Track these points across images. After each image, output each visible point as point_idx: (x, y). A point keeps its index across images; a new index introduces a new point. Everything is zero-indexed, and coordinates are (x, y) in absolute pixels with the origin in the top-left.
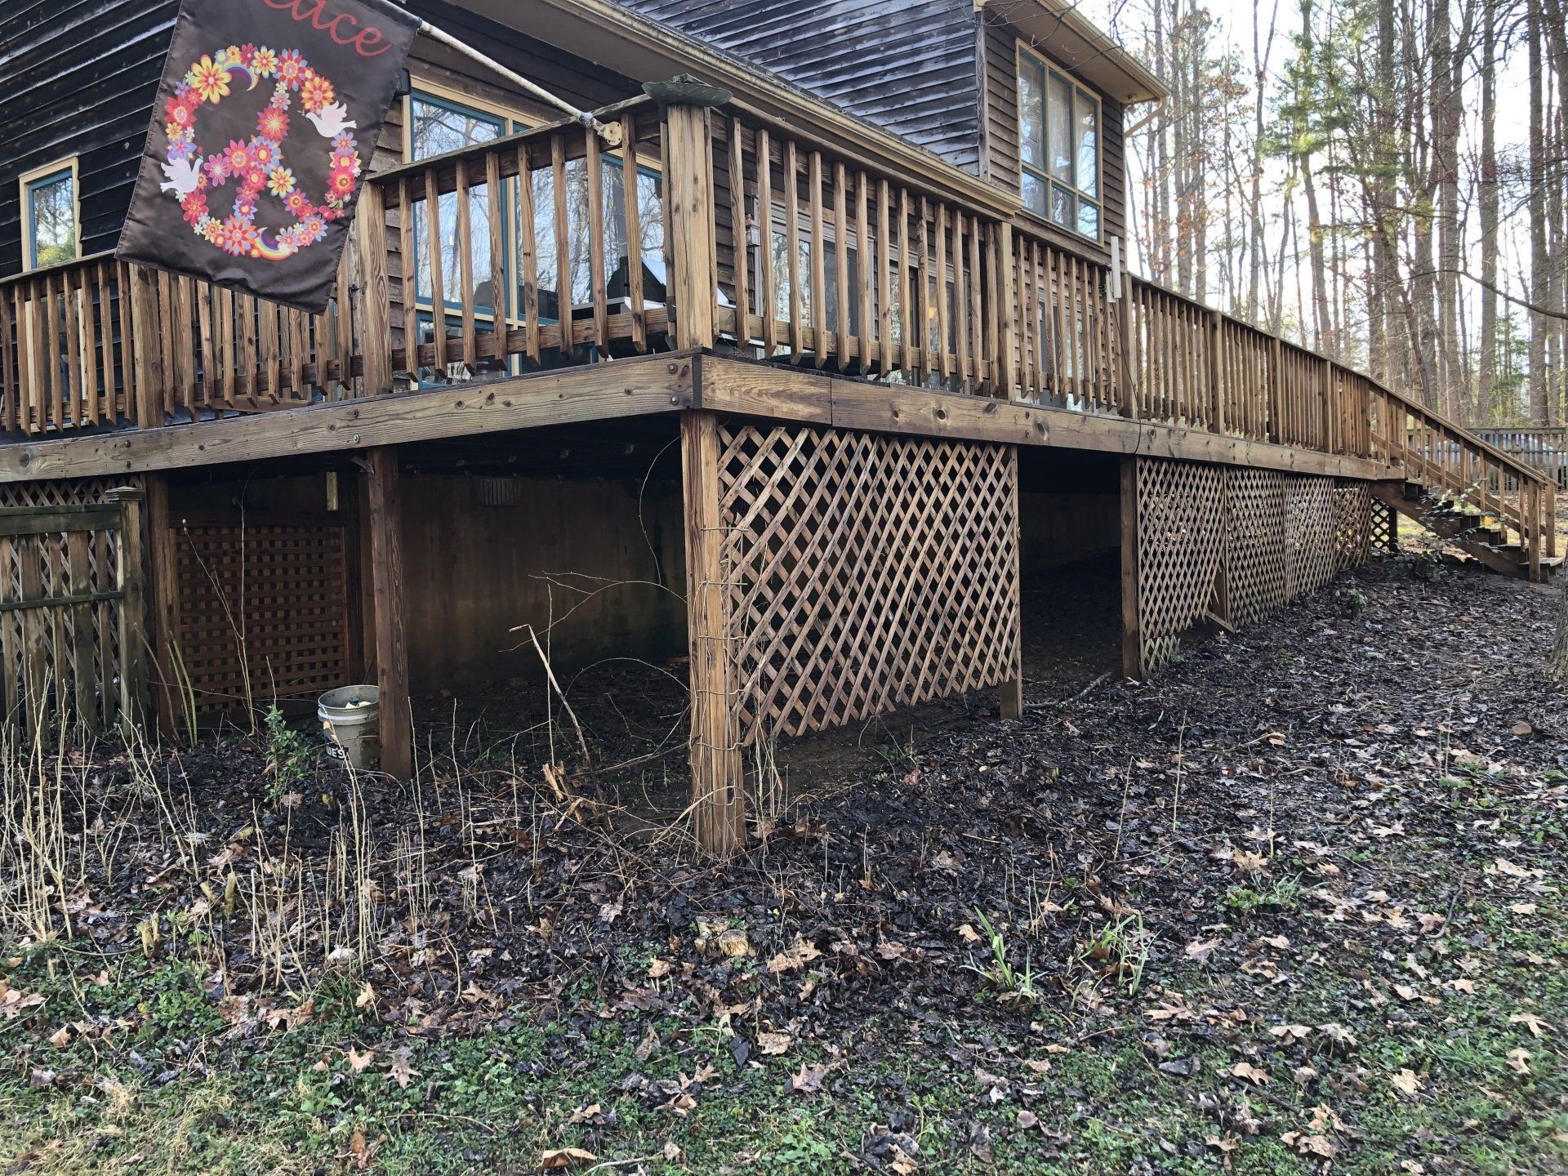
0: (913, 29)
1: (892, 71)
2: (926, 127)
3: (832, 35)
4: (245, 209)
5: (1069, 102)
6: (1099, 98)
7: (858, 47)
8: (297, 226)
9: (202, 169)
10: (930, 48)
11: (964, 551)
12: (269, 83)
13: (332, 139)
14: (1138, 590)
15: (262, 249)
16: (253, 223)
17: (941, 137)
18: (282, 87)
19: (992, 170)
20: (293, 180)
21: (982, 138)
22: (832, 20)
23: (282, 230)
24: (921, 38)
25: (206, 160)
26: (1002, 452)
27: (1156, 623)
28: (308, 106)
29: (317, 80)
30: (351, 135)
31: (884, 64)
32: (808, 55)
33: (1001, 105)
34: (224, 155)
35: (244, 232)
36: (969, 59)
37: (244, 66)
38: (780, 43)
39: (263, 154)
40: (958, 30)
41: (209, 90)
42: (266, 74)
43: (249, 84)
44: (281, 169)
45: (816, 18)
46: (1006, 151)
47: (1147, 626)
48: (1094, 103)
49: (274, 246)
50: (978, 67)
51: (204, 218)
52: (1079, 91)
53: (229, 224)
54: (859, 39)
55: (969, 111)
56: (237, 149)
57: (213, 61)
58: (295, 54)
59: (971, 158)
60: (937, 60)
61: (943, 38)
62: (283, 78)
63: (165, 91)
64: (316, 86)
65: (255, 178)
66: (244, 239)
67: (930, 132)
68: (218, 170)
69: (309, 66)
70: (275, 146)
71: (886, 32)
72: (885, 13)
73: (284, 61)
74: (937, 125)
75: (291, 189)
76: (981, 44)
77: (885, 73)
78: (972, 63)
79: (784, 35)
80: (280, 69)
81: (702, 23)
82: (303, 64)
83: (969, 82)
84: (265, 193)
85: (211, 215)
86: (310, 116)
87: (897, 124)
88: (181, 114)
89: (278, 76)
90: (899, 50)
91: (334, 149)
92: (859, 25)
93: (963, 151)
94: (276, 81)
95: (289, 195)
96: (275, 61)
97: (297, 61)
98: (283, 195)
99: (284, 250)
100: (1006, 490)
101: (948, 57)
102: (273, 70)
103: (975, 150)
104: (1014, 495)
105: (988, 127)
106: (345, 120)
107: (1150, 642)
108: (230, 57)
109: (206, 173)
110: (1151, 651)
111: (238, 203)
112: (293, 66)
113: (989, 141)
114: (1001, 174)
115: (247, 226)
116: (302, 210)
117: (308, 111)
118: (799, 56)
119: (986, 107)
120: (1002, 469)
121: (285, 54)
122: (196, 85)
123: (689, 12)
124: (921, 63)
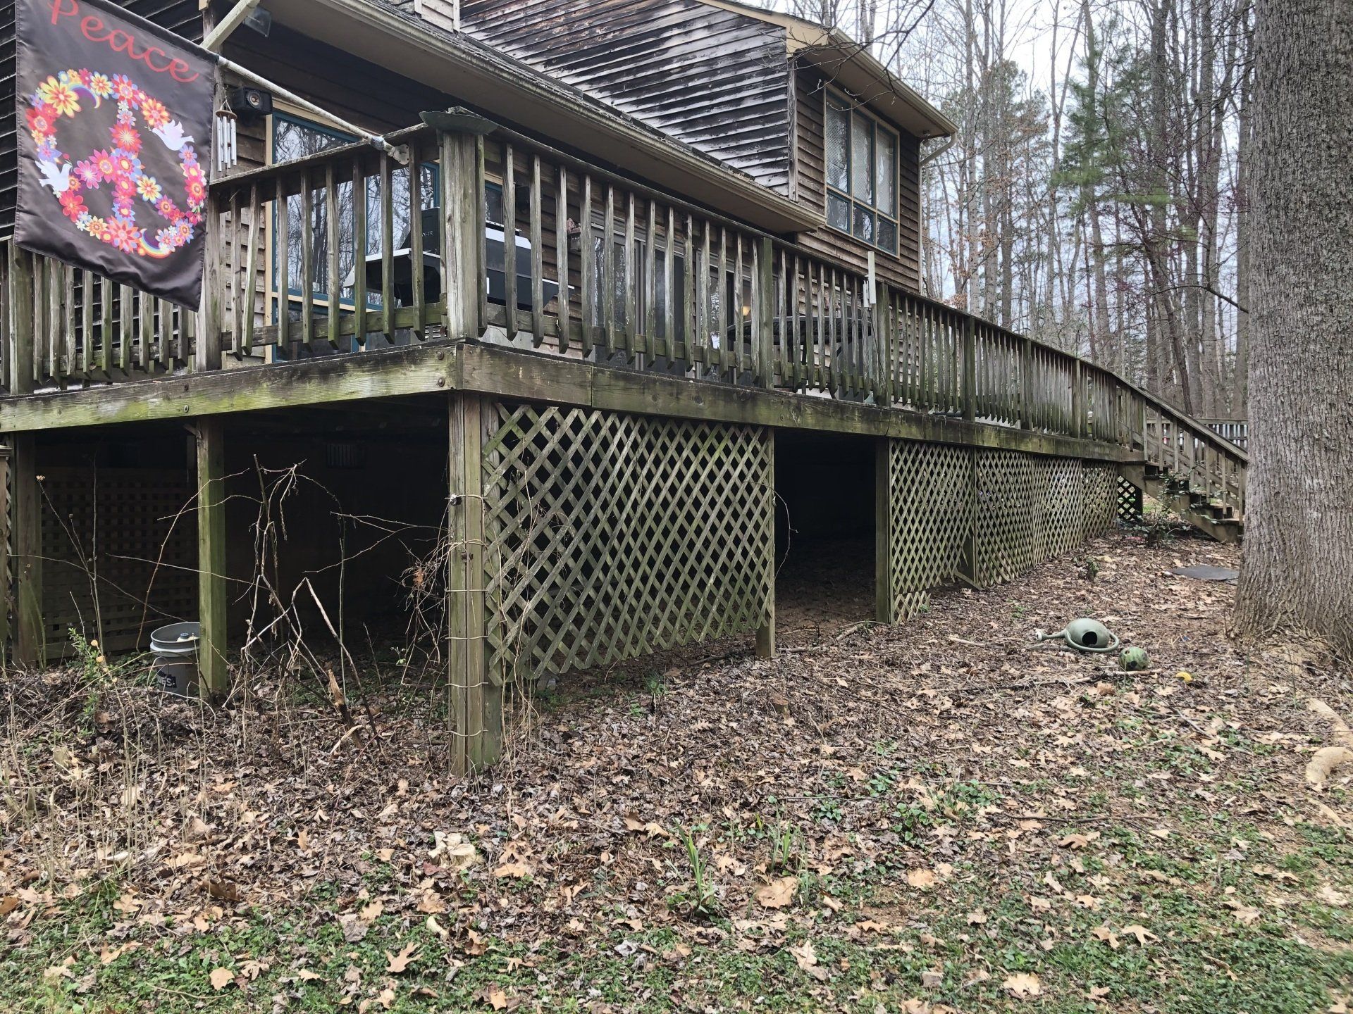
0: (736, 70)
1: (718, 105)
2: (745, 153)
3: (668, 73)
4: (125, 211)
5: (870, 134)
6: (897, 133)
7: (690, 84)
8: (171, 228)
9: (72, 173)
10: (750, 87)
11: (721, 516)
12: (112, 103)
13: (178, 152)
14: (889, 553)
15: (146, 249)
16: (135, 224)
17: (757, 162)
18: (123, 106)
19: (800, 192)
20: (158, 188)
21: (791, 164)
22: (669, 61)
23: (160, 232)
24: (742, 78)
25: (75, 165)
26: (760, 432)
27: (905, 581)
28: (151, 122)
29: (150, 101)
30: (191, 149)
31: (711, 99)
32: (649, 90)
33: (809, 138)
34: (92, 163)
35: (129, 232)
36: (782, 97)
37: (86, 87)
38: (625, 79)
39: (125, 164)
40: (773, 73)
41: (62, 105)
42: (105, 95)
43: (95, 103)
44: (145, 178)
45: (656, 59)
46: (812, 176)
47: (897, 583)
48: (893, 137)
49: (155, 244)
50: (789, 104)
51: (84, 216)
52: (880, 127)
53: (113, 223)
54: (692, 78)
55: (781, 140)
56: (102, 158)
57: (59, 81)
58: (126, 79)
59: (783, 180)
60: (755, 97)
61: (761, 79)
62: (122, 98)
63: (22, 103)
64: (152, 108)
65: (125, 185)
66: (130, 238)
67: (748, 157)
68: (88, 175)
69: (140, 89)
70: (134, 157)
71: (714, 72)
72: (713, 56)
73: (117, 84)
74: (754, 152)
75: (159, 196)
76: (792, 85)
77: (711, 107)
78: (785, 100)
79: (628, 72)
80: (117, 90)
81: (560, 60)
82: (135, 87)
83: (781, 116)
84: (137, 199)
85: (92, 213)
86: (155, 131)
87: (721, 150)
88: (41, 123)
89: (117, 96)
90: (724, 88)
91: (182, 161)
92: (692, 66)
93: (775, 175)
94: (116, 101)
95: (159, 201)
96: (110, 84)
97: (129, 84)
98: (153, 200)
99: (164, 250)
100: (763, 465)
101: (765, 95)
102: (111, 92)
103: (785, 174)
104: (771, 468)
105: (796, 155)
106: (184, 136)
107: (900, 597)
108: (70, 80)
109: (78, 176)
110: (901, 604)
111: (117, 206)
112: (127, 89)
113: (798, 167)
114: (808, 195)
115: (129, 227)
116: (172, 215)
117: (152, 127)
118: (641, 91)
119: (796, 139)
120: (759, 446)
121: (117, 78)
122: (48, 101)
123: (550, 50)
124: (742, 99)
